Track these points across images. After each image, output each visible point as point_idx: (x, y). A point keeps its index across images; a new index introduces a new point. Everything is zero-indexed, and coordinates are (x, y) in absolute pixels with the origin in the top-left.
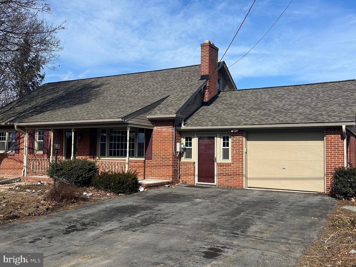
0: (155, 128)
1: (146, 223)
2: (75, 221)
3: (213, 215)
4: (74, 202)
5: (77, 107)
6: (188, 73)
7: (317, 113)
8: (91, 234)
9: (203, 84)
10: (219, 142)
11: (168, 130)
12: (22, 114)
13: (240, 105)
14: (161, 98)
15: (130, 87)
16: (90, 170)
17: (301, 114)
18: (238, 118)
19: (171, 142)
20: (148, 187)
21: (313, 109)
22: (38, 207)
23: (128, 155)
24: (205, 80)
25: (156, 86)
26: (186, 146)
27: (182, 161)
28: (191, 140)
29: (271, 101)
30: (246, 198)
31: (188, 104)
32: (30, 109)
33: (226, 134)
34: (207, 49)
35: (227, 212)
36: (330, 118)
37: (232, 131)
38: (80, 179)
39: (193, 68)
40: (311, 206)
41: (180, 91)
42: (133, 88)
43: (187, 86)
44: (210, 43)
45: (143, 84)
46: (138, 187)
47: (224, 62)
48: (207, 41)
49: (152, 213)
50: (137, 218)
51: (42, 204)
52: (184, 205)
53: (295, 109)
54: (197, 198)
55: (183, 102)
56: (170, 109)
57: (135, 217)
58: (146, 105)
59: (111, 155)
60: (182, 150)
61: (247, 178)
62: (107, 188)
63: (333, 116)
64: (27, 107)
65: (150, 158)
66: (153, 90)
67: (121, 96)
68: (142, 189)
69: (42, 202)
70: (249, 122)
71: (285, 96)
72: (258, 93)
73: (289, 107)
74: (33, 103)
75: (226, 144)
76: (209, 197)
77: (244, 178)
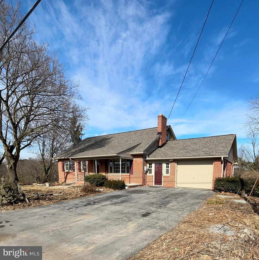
0: (134, 159)
1: (122, 202)
2: (91, 201)
3: (155, 199)
4: (93, 193)
5: (98, 149)
6: (152, 131)
7: (211, 151)
8: (96, 206)
9: (158, 137)
10: (164, 165)
11: (141, 160)
12: (75, 153)
13: (176, 147)
14: (137, 144)
15: (124, 139)
16: (103, 179)
17: (203, 151)
18: (173, 154)
19: (142, 166)
20: (130, 187)
21: (210, 149)
22: (77, 195)
23: (121, 172)
24: (160, 135)
25: (136, 138)
26: (149, 168)
27: (147, 175)
28: (151, 165)
29: (191, 145)
30: (174, 192)
31: (150, 147)
32: (78, 150)
33: (168, 162)
34: (161, 118)
35: (162, 197)
36: (216, 154)
37: (170, 160)
38: (98, 183)
39: (155, 128)
40: (202, 195)
41: (147, 141)
42: (125, 139)
43: (151, 138)
44: (162, 115)
45: (130, 138)
46: (125, 187)
47: (170, 125)
48: (161, 114)
49: (127, 198)
50: (119, 200)
51: (79, 194)
52: (143, 195)
53: (201, 149)
54: (151, 192)
55: (148, 146)
56: (141, 149)
57: (119, 199)
58: (130, 147)
59: (115, 172)
60: (147, 170)
61: (177, 183)
62: (110, 187)
63: (218, 152)
64: (77, 149)
65: (132, 174)
66: (134, 140)
67: (119, 143)
68: (127, 188)
69: (79, 193)
70: (178, 156)
71: (198, 143)
72: (186, 141)
73: (198, 148)
74: (80, 148)
75: (167, 167)
76: (157, 191)
77: (175, 183)
